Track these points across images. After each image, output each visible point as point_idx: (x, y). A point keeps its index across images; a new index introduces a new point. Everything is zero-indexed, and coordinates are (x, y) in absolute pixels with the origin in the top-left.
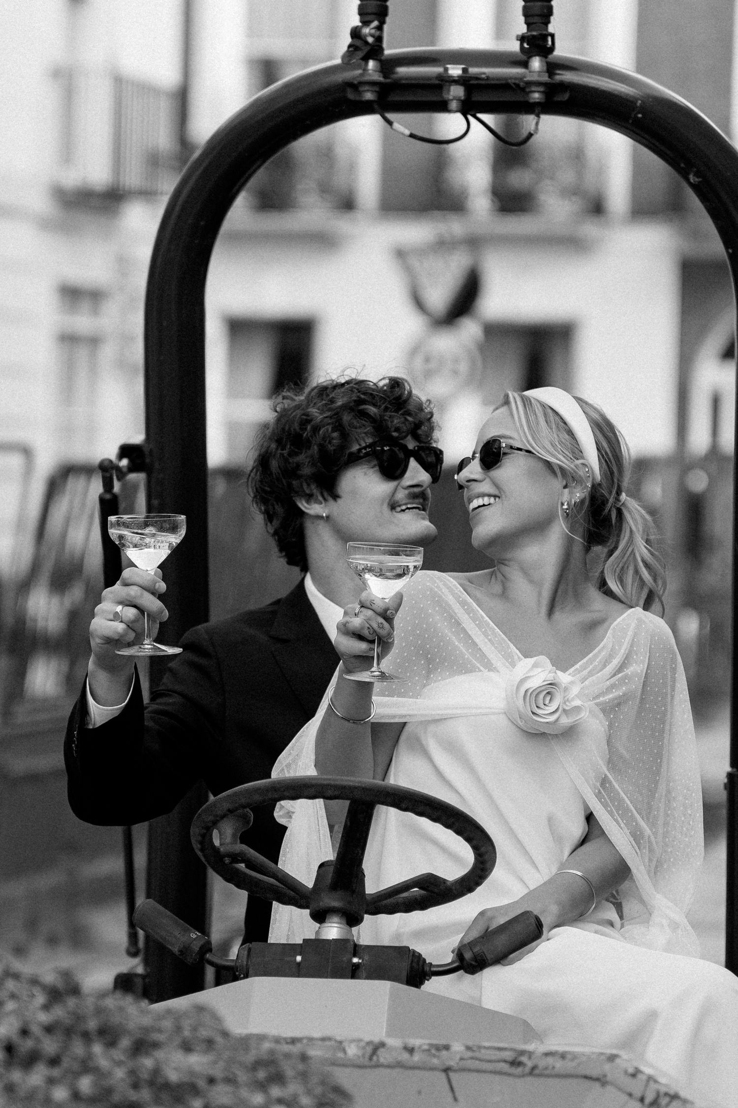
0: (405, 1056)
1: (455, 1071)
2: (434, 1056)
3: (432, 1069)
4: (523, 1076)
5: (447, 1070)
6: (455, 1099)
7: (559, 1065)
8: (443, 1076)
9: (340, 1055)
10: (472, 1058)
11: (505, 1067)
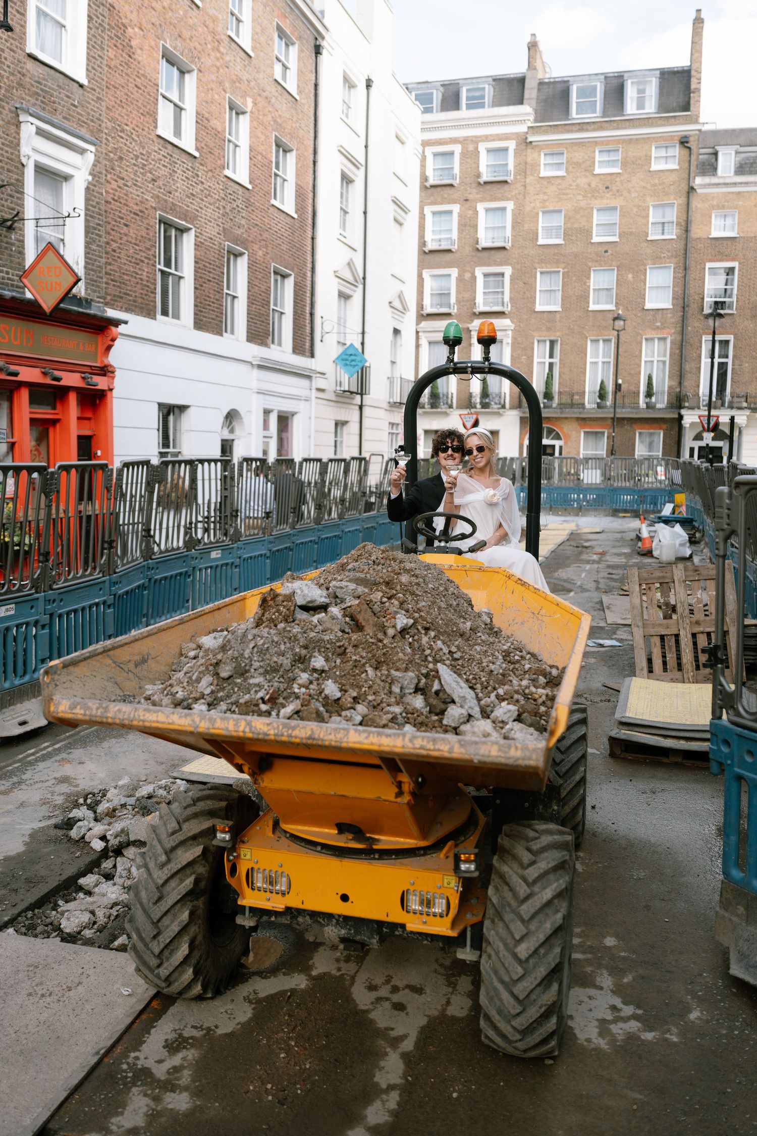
0: (457, 568)
3: (462, 570)
4: (481, 572)
5: (465, 571)
6: (467, 577)
9: (443, 567)
10: (471, 568)
11: (477, 570)
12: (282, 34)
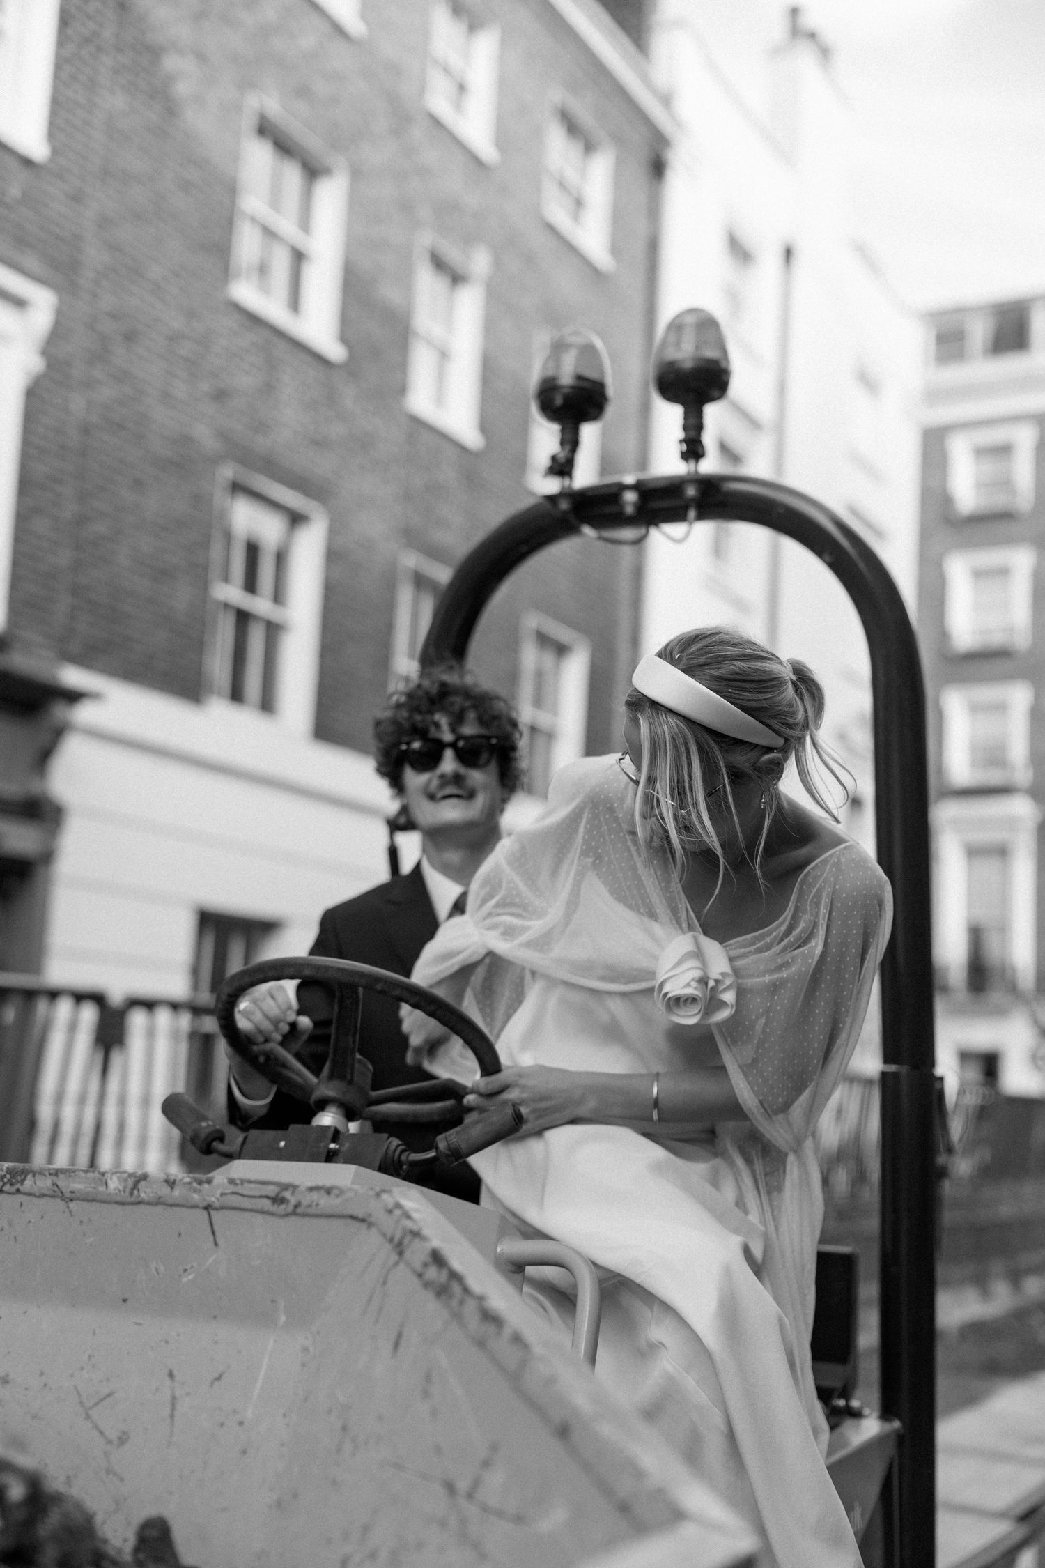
0: (166, 1190)
1: (216, 1209)
2: (195, 1191)
3: (195, 1207)
4: (287, 1215)
5: (207, 1208)
6: (216, 1244)
7: (325, 1202)
8: (205, 1213)
9: (102, 1189)
10: (233, 1193)
11: (266, 1204)
12: (572, 127)
